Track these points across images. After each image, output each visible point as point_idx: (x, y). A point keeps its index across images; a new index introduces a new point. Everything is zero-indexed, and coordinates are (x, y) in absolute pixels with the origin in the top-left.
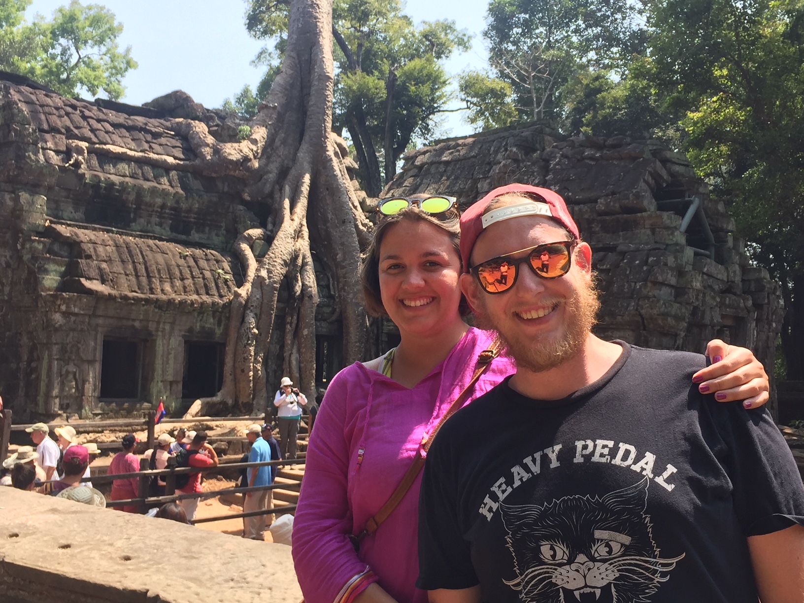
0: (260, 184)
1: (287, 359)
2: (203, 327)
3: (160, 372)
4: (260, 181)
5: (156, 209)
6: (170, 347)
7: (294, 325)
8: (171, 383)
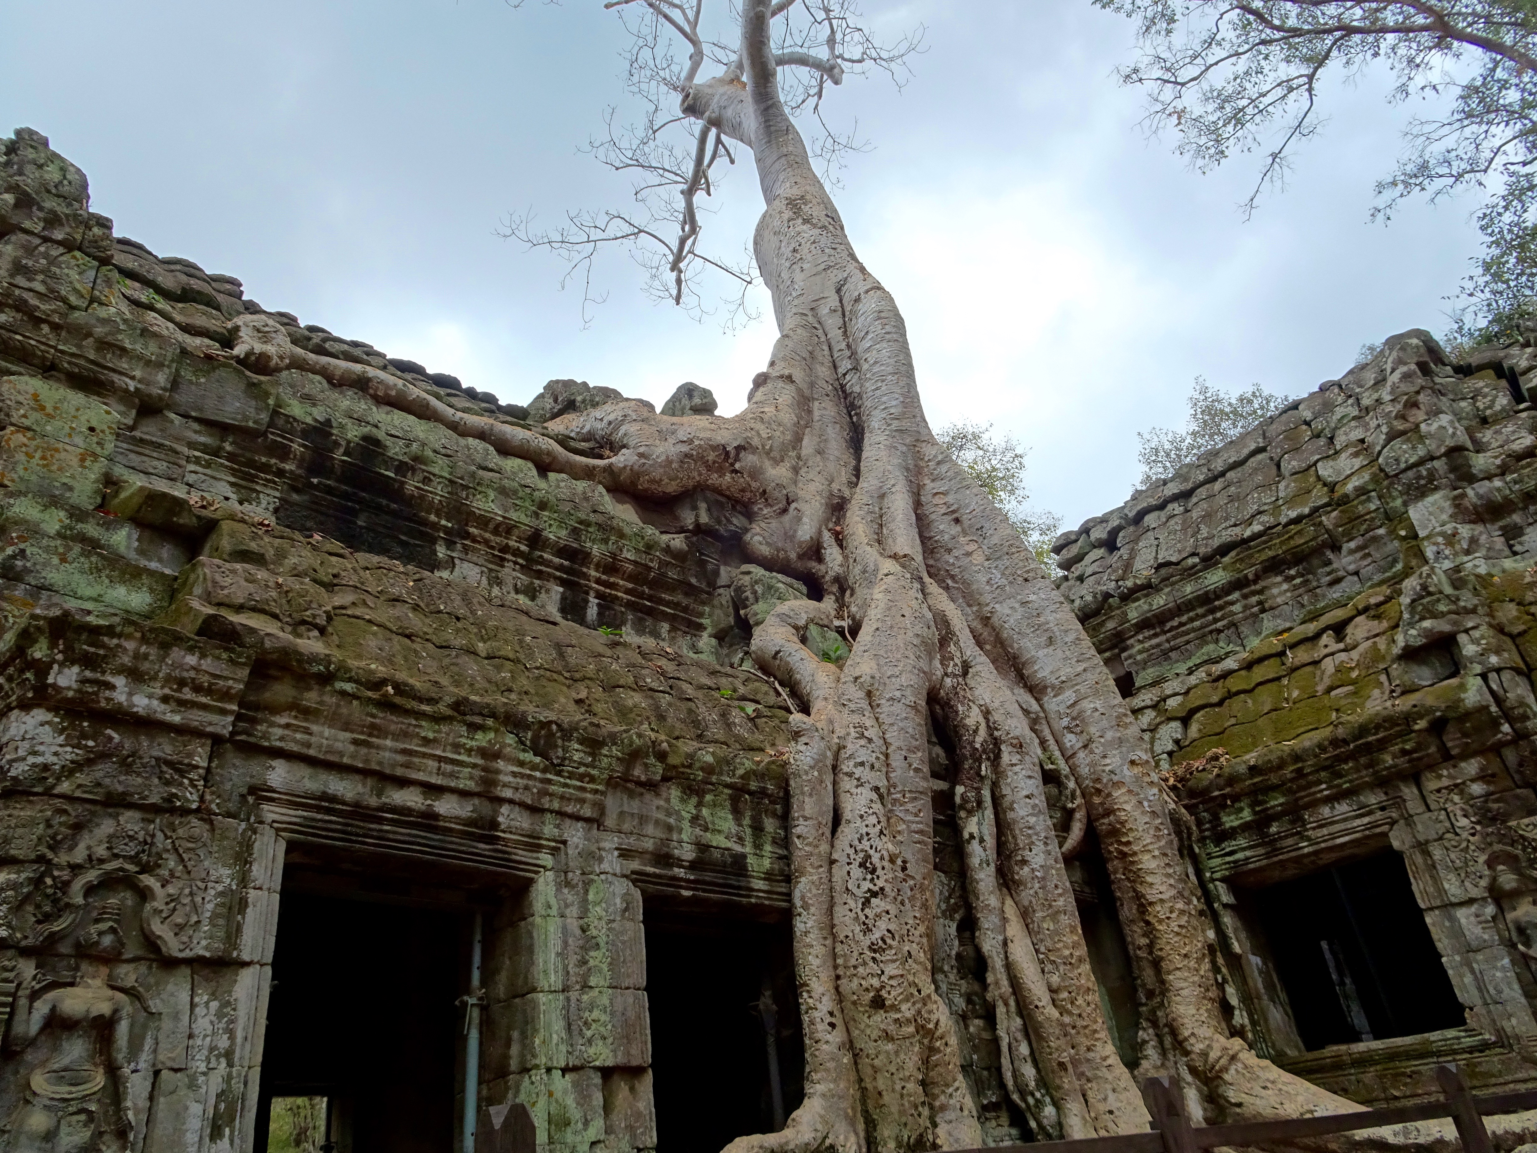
0: (786, 518)
1: (997, 962)
2: (703, 848)
3: (558, 1026)
4: (785, 511)
5: (513, 543)
6: (592, 919)
7: (990, 842)
8: (607, 1073)
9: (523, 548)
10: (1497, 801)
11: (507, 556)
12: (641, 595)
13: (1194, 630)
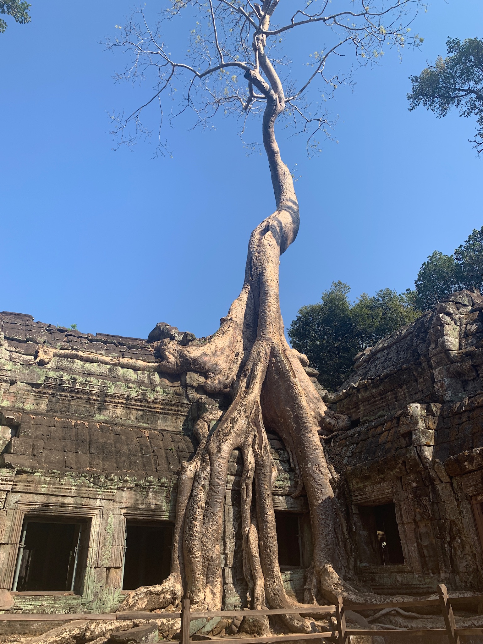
0: (220, 376)
3: (94, 557)
4: (220, 373)
5: (120, 401)
6: (109, 527)
8: (108, 569)
9: (124, 402)
10: (419, 490)
11: (118, 405)
12: (165, 409)
13: (376, 405)
